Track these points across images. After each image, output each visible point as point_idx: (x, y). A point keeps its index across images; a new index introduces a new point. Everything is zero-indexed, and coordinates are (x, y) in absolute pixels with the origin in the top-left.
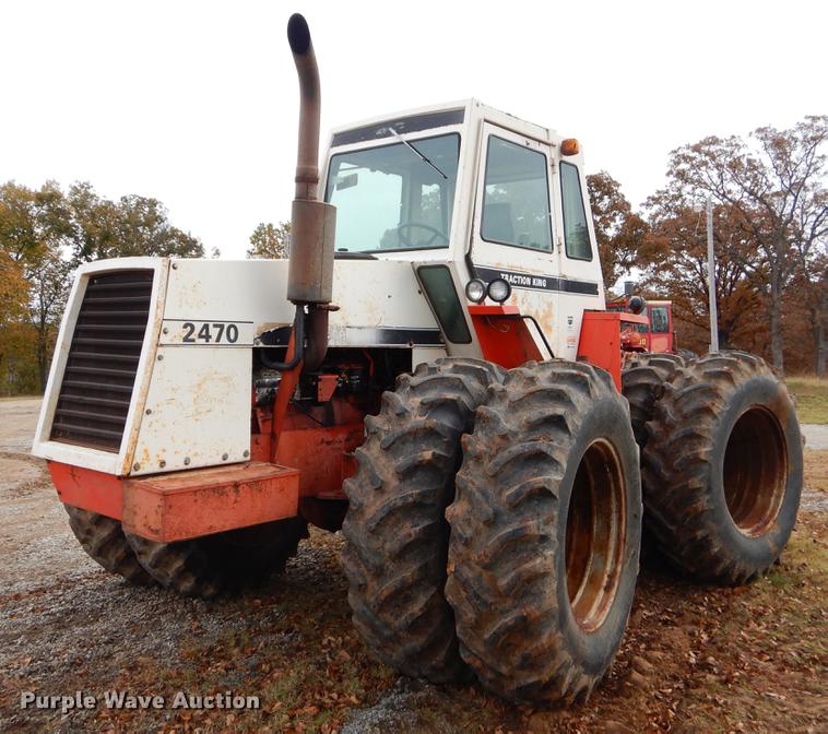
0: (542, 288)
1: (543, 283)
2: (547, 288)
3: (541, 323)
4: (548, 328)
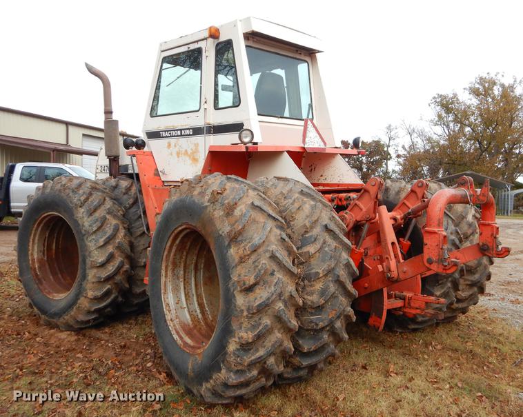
0: (190, 135)
1: (191, 132)
2: (193, 134)
3: (190, 157)
4: (195, 160)
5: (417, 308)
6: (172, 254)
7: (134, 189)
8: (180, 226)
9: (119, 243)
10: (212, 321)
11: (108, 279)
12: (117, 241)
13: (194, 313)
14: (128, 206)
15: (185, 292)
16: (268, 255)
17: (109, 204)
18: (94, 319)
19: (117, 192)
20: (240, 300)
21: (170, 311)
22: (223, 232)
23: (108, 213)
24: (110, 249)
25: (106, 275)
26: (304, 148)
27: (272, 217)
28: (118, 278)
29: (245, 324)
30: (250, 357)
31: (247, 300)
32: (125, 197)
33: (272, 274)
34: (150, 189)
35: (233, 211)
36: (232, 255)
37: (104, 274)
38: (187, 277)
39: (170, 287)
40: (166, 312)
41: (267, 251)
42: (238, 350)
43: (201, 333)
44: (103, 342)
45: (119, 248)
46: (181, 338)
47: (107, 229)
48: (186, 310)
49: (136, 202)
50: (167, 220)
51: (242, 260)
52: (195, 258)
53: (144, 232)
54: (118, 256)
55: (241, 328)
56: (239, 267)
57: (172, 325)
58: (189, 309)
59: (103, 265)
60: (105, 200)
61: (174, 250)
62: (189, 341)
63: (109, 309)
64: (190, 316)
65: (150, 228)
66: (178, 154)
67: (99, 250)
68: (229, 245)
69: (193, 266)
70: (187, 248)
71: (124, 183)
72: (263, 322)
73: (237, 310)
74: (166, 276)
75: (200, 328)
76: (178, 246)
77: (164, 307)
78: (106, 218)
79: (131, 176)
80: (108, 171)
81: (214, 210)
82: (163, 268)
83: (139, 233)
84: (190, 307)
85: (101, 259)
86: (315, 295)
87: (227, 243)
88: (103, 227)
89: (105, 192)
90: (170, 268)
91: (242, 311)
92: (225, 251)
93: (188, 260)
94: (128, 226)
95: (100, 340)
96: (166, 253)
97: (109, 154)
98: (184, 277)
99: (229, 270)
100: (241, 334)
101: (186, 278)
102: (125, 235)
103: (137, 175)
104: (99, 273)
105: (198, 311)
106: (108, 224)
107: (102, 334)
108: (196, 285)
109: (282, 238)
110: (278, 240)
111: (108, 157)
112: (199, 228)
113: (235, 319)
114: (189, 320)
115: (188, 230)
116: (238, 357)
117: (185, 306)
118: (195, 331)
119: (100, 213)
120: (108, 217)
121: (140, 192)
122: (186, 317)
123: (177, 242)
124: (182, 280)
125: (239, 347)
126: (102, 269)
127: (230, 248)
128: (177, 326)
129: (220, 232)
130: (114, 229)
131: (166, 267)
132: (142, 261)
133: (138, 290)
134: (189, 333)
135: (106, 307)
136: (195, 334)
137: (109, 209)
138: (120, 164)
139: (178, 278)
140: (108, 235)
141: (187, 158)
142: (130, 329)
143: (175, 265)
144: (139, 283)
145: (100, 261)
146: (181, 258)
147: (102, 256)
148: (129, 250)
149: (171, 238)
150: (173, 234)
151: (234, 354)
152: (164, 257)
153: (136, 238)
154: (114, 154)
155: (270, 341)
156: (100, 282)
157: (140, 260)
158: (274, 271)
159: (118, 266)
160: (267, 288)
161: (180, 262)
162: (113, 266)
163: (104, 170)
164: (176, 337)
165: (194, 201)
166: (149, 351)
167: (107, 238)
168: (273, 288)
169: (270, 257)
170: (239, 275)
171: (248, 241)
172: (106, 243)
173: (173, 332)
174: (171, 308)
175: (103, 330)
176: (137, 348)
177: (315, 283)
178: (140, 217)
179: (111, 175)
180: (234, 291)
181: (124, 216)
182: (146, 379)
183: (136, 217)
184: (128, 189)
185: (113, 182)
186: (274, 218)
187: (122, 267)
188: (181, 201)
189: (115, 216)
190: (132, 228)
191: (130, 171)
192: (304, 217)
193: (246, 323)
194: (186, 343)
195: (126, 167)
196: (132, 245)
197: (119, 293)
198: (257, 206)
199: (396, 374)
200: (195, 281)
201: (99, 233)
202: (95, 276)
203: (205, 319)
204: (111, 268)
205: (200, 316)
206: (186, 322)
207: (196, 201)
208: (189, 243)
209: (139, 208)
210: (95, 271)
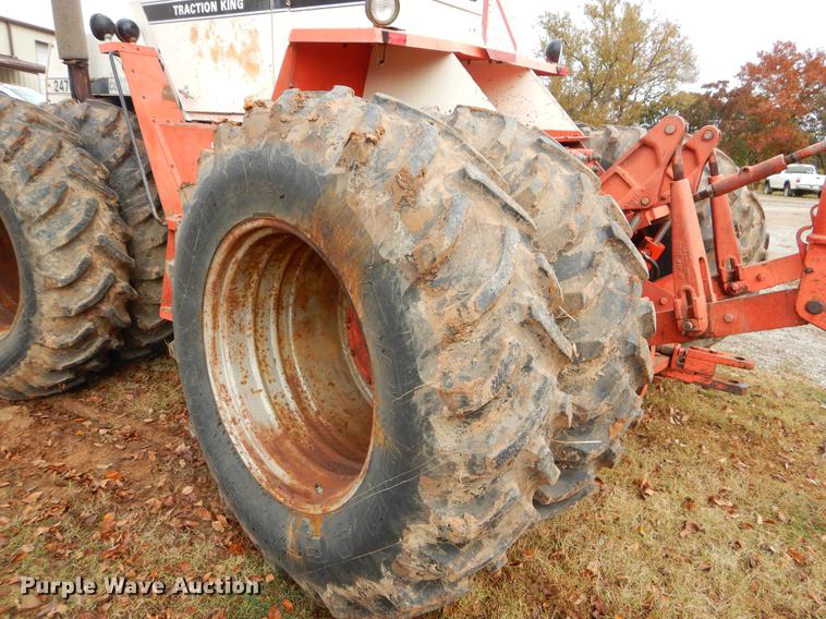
0: (238, 11)
2: (246, 10)
3: (240, 61)
4: (252, 68)
5: (695, 373)
6: (227, 281)
7: (123, 127)
8: (250, 220)
9: (101, 240)
10: (318, 413)
11: (85, 311)
12: (97, 235)
13: (279, 400)
14: (113, 160)
15: (257, 356)
16: (517, 318)
17: (70, 156)
18: (67, 382)
19: (87, 131)
20: (446, 438)
21: (228, 401)
22: (391, 253)
23: (73, 176)
24: (83, 251)
25: (80, 304)
26: (484, 52)
27: (512, 209)
28: (105, 308)
29: (458, 494)
30: (463, 565)
31: (465, 437)
32: (107, 142)
33: (527, 368)
34: (157, 126)
35: (416, 194)
36: (422, 321)
37: (76, 301)
38: (259, 324)
39: (224, 349)
40: (220, 403)
41: (514, 307)
42: (431, 546)
43: (300, 448)
44: (88, 423)
45: (102, 248)
46: (260, 462)
47: (73, 210)
48: (263, 395)
49: (129, 153)
50: (214, 203)
51: (453, 335)
52: (276, 285)
53: (151, 216)
54: (104, 264)
55: (445, 502)
56: (445, 353)
57: (236, 433)
58: (267, 392)
59: (70, 285)
60: (60, 146)
61: (230, 272)
62: (278, 471)
63: (94, 363)
64: (274, 408)
65: (165, 208)
66: (215, 54)
67: (57, 254)
68: (412, 292)
69: (272, 302)
70: (261, 266)
71: (103, 114)
72: (504, 490)
73: (435, 462)
74: (215, 327)
75: (297, 433)
76: (240, 263)
77: (215, 392)
78: (67, 188)
79: (115, 100)
80: (69, 91)
81: (359, 189)
82: (208, 308)
83: (141, 217)
84: (270, 389)
85: (66, 272)
86: (584, 393)
87: (405, 286)
88: (63, 207)
89: (59, 131)
90: (223, 309)
91: (452, 467)
92: (401, 307)
93: (262, 290)
94: (118, 203)
95: (82, 418)
96: (212, 278)
97: (69, 54)
98: (255, 325)
99: (413, 360)
100: (447, 520)
101: (258, 327)
102: (114, 222)
103: (129, 100)
104: (66, 298)
105: (289, 395)
106: (72, 200)
107: (85, 408)
108: (280, 340)
109: (541, 269)
110: (531, 275)
111: (66, 60)
112: (307, 230)
113: (430, 482)
114: (273, 418)
115: (269, 231)
116: (432, 562)
117: (261, 386)
118: (288, 444)
119: (53, 175)
120: (71, 183)
121: (137, 132)
122: (263, 409)
123: (240, 254)
124: (251, 332)
125: (434, 542)
126: (71, 292)
127: (416, 298)
128: (249, 436)
129: (383, 254)
130: (87, 211)
131: (215, 308)
132: (153, 271)
133: (148, 323)
134: (276, 450)
135: (87, 361)
136: (288, 451)
137: (72, 167)
138: (91, 77)
139: (241, 330)
140: (75, 223)
141: (235, 64)
142: (138, 393)
143: (234, 302)
144: (150, 310)
145: (63, 278)
146: (248, 286)
147: (66, 267)
148: (124, 252)
149: (225, 246)
150: (231, 238)
151: (421, 555)
152: (209, 285)
153: (136, 227)
154: (76, 54)
155: (509, 523)
156: (67, 318)
157: (148, 269)
158: (530, 359)
159: (104, 288)
160: (516, 405)
161: (245, 296)
162: (93, 285)
163: (62, 88)
164: (247, 459)
165: (292, 161)
166: (182, 447)
167: (72, 231)
168: (531, 406)
169: (523, 324)
170: (445, 375)
171: (465, 280)
172: (73, 240)
173: (241, 449)
174: (230, 392)
175: (87, 396)
176: (157, 438)
177: (587, 366)
178: (141, 184)
179: (75, 96)
180: (428, 414)
181: (107, 181)
182: (185, 537)
183: (134, 183)
184: (111, 127)
185: (78, 110)
186: (517, 213)
187: (112, 286)
188: (252, 157)
189: (87, 183)
190: (127, 205)
191: (113, 92)
192: (558, 208)
193: (461, 493)
194: (275, 477)
195: (104, 83)
196: (129, 243)
197: (110, 335)
198: (477, 182)
199: (655, 490)
200: (278, 330)
201: (56, 220)
202: (55, 306)
203: (303, 410)
204: (89, 290)
205: (293, 405)
206: (266, 424)
207: (299, 160)
208: (266, 256)
209: (137, 166)
210: (54, 296)
